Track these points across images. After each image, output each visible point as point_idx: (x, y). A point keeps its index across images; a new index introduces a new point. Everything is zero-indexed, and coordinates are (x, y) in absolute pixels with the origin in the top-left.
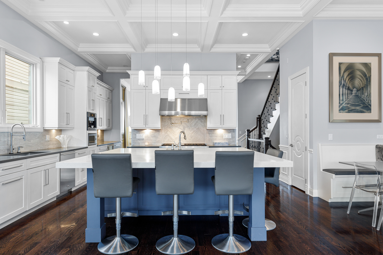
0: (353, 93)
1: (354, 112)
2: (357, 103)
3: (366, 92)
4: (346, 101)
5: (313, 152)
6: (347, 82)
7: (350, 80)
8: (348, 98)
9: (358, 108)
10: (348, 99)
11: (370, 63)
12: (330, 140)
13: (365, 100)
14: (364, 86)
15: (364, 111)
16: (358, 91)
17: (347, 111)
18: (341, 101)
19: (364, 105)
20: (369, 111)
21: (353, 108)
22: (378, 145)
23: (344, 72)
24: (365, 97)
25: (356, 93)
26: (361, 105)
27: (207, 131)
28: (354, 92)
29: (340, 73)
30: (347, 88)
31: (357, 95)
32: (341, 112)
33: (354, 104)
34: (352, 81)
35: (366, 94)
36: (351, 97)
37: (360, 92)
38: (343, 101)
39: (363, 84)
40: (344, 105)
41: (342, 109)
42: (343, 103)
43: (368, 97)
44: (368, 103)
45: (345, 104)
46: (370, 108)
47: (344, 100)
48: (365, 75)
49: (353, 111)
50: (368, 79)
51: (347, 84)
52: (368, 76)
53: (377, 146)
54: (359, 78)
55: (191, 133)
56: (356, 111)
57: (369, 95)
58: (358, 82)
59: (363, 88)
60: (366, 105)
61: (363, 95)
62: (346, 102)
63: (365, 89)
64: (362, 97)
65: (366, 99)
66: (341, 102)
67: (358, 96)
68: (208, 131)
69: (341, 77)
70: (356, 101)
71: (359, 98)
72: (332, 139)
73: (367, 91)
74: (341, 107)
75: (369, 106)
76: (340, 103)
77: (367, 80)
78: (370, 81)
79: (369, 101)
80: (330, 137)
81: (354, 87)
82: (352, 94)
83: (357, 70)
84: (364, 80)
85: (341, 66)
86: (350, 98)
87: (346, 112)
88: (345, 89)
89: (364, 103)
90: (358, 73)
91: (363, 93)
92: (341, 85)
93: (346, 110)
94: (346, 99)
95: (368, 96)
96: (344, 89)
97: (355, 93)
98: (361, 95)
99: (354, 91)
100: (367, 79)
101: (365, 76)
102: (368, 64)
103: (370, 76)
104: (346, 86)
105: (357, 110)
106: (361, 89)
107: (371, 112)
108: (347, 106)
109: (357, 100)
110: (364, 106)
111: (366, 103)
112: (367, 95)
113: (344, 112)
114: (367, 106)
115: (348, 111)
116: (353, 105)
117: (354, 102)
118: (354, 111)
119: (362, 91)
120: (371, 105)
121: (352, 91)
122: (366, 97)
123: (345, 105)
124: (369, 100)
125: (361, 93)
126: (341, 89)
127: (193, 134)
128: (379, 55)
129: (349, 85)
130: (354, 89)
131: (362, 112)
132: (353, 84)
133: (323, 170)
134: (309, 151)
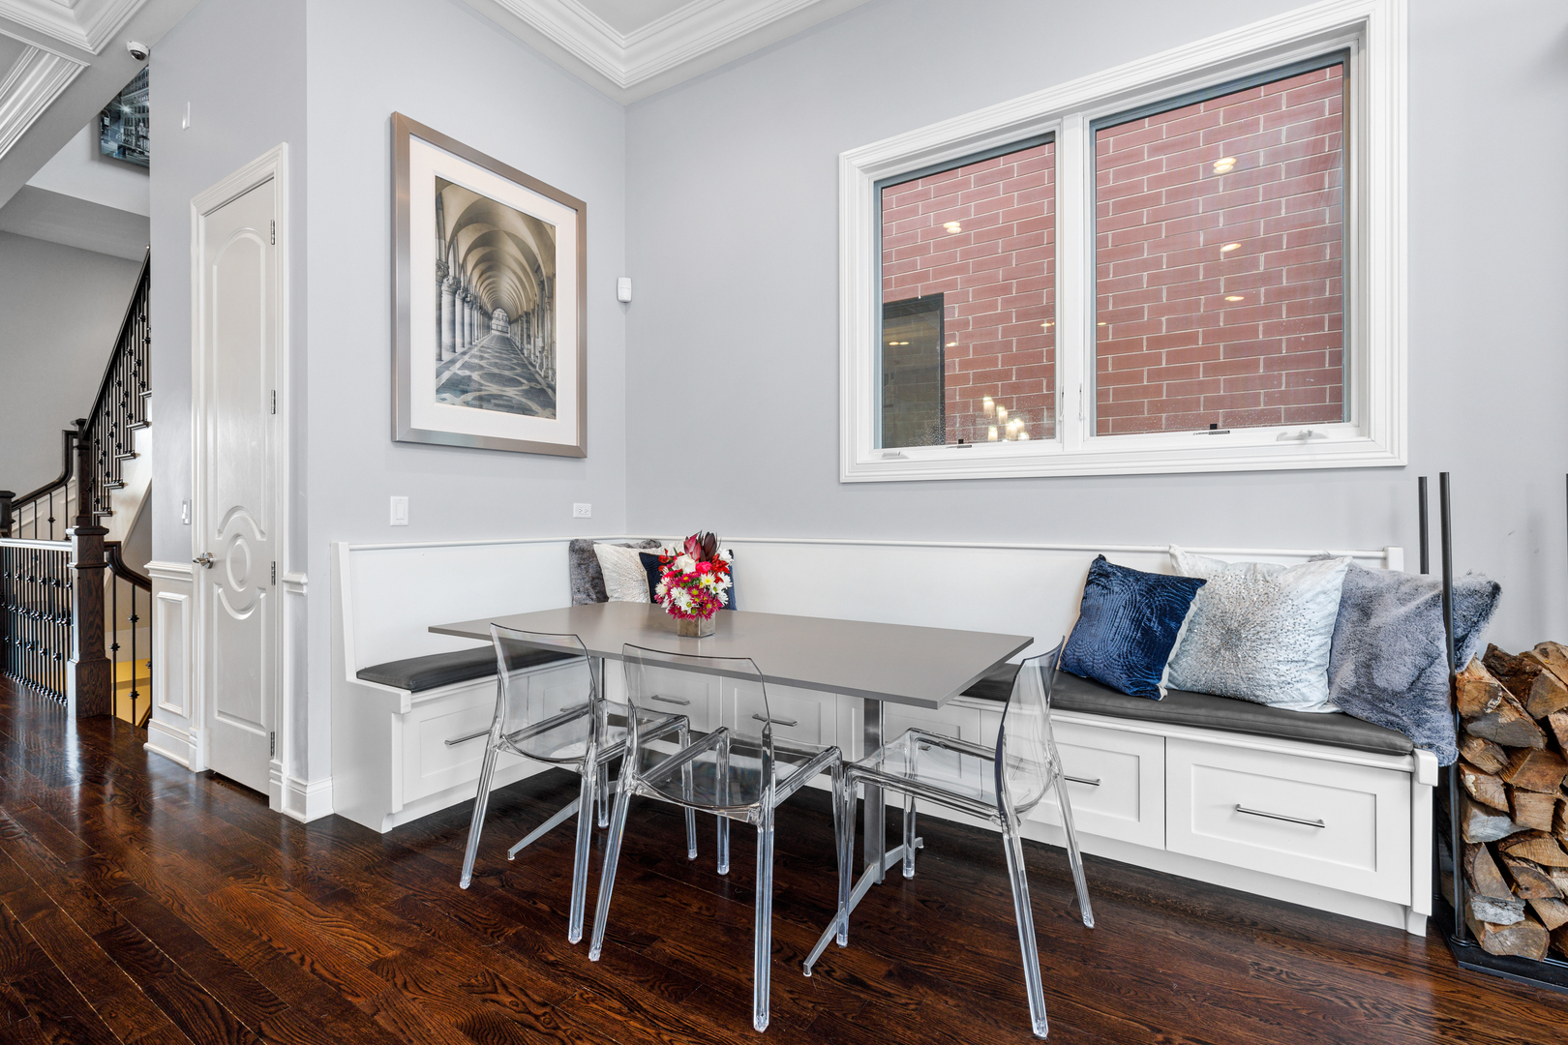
0: (494, 327)
1: (499, 407)
2: (507, 373)
3: (540, 334)
4: (464, 353)
5: (305, 587)
6: (469, 273)
7: (482, 267)
8: (476, 346)
9: (511, 392)
10: (476, 349)
11: (553, 227)
12: (398, 523)
13: (534, 366)
14: (533, 311)
15: (534, 407)
16: (510, 323)
17: (469, 397)
18: (448, 350)
19: (533, 384)
20: (548, 411)
21: (493, 389)
22: (577, 540)
23: (460, 226)
24: (535, 354)
25: (505, 330)
26: (521, 384)
28: (498, 322)
29: (442, 225)
30: (468, 299)
31: (508, 339)
32: (444, 399)
33: (496, 374)
34: (488, 274)
35: (539, 343)
36: (485, 340)
37: (516, 328)
38: (454, 351)
39: (528, 300)
40: (456, 369)
41: (454, 387)
42: (453, 362)
43: (547, 358)
44: (546, 377)
45: (464, 366)
46: (551, 399)
47: (459, 349)
48: (536, 267)
49: (493, 401)
50: (546, 287)
51: (470, 281)
52: (544, 274)
53: (573, 543)
54: (515, 273)
56: (506, 403)
57: (549, 350)
58: (510, 286)
59: (527, 314)
60: (539, 387)
61: (529, 343)
62: (466, 358)
63: (534, 321)
64: (525, 352)
65: (539, 361)
66: (446, 356)
67: (511, 345)
69: (447, 242)
70: (505, 362)
71: (514, 352)
72: (405, 522)
73: (543, 332)
74: (446, 375)
75: (550, 391)
76: (440, 358)
77: (543, 289)
78: (552, 296)
79: (550, 372)
80: (399, 509)
81: (497, 305)
82: (489, 328)
83: (506, 236)
84: (532, 286)
85: (447, 192)
86: (482, 347)
87: (467, 404)
88: (463, 301)
89: (531, 378)
90: (510, 251)
91: (529, 336)
92: (445, 280)
93: (464, 392)
94: (467, 346)
95: (545, 353)
96: (458, 303)
97: (500, 328)
98: (522, 343)
99: (497, 319)
100: (541, 283)
101: (536, 272)
102: (545, 225)
103: (551, 276)
104: (466, 290)
105: (507, 401)
106: (521, 316)
107: (554, 415)
108: (470, 376)
109: (507, 359)
110: (531, 387)
111: (537, 376)
112: (543, 348)
113: (458, 400)
114: (542, 391)
115: (474, 399)
116: (493, 377)
117: (496, 365)
118: (496, 402)
119: (525, 326)
120: (554, 390)
121: (487, 315)
122: (538, 354)
123: (460, 373)
124: (547, 369)
125: (522, 335)
126: (446, 299)
128: (579, 207)
129: (476, 287)
130: (498, 313)
131: (525, 410)
132: (493, 290)
133: (358, 673)
134: (286, 588)
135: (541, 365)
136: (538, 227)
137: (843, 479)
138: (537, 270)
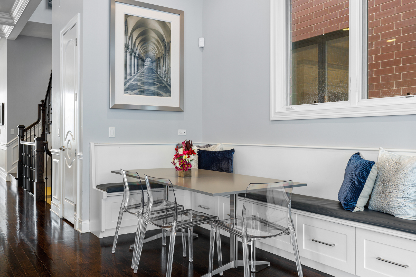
0: (146, 65)
1: (148, 94)
2: (151, 81)
3: (164, 65)
4: (134, 76)
5: (82, 157)
6: (136, 47)
7: (141, 43)
8: (139, 72)
9: (152, 88)
10: (139, 74)
11: (170, 23)
12: (111, 136)
13: (162, 78)
14: (162, 57)
15: (161, 93)
16: (152, 62)
17: (136, 91)
18: (129, 75)
19: (161, 84)
20: (168, 94)
21: (146, 87)
22: (179, 144)
23: (133, 30)
24: (162, 73)
25: (150, 65)
26: (157, 84)
28: (147, 63)
29: (127, 31)
30: (136, 56)
31: (151, 68)
32: (127, 93)
33: (147, 82)
34: (144, 46)
35: (164, 68)
36: (142, 70)
37: (155, 64)
38: (131, 75)
39: (159, 53)
40: (132, 82)
41: (129, 89)
42: (130, 79)
43: (167, 74)
44: (167, 81)
45: (134, 80)
46: (169, 89)
47: (133, 74)
48: (163, 40)
49: (145, 92)
50: (167, 47)
51: (137, 50)
52: (166, 42)
53: (177, 145)
54: (154, 44)
56: (150, 92)
57: (168, 70)
58: (152, 49)
59: (159, 58)
60: (164, 85)
61: (160, 69)
62: (135, 77)
63: (162, 60)
64: (158, 73)
65: (164, 75)
66: (128, 77)
67: (153, 71)
69: (128, 37)
70: (150, 77)
71: (154, 73)
72: (114, 136)
73: (166, 64)
74: (128, 84)
75: (168, 87)
76: (126, 78)
77: (166, 48)
78: (169, 50)
79: (168, 79)
80: (111, 131)
81: (147, 56)
82: (144, 65)
83: (151, 30)
84: (161, 47)
85: (129, 19)
86: (142, 72)
87: (136, 94)
88: (135, 57)
89: (160, 82)
90: (153, 36)
91: (160, 66)
92: (128, 51)
93: (134, 90)
94: (136, 73)
95: (166, 72)
96: (133, 58)
97: (148, 65)
98: (157, 69)
99: (147, 62)
100: (165, 46)
101: (163, 42)
102: (167, 23)
103: (169, 42)
104: (136, 53)
105: (151, 91)
106: (156, 59)
107: (170, 96)
108: (137, 84)
109: (151, 76)
110: (161, 86)
111: (163, 81)
112: (166, 70)
113: (132, 93)
114: (165, 87)
115: (139, 92)
117: (147, 79)
118: (146, 92)
119: (158, 63)
120: (170, 86)
121: (143, 61)
122: (163, 73)
123: (133, 83)
124: (167, 78)
125: (157, 66)
126: (128, 57)
128: (180, 13)
129: (139, 51)
130: (148, 60)
131: (158, 95)
132: (146, 52)
133: (96, 186)
134: (78, 157)
135: (165, 76)
136: (165, 25)
137: (271, 119)
138: (163, 41)
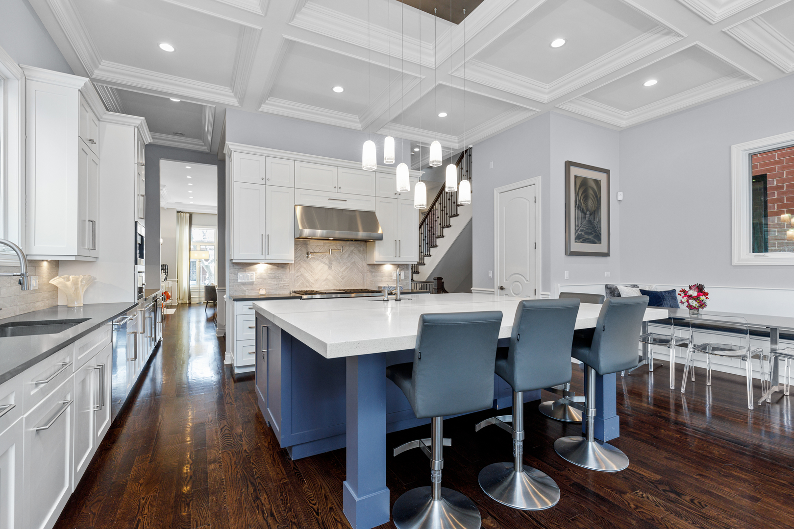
0: (587, 217)
1: (587, 242)
2: (590, 231)
6: (581, 202)
7: (584, 199)
9: (591, 237)
11: (600, 181)
12: (566, 278)
13: (596, 228)
14: (596, 210)
15: (596, 241)
16: (590, 215)
17: (581, 240)
18: (577, 227)
20: (599, 242)
21: (587, 237)
23: (579, 189)
25: (589, 218)
26: (593, 234)
27: (368, 267)
29: (576, 190)
31: (590, 220)
32: (576, 241)
34: (585, 201)
35: (597, 220)
36: (584, 222)
37: (592, 216)
39: (594, 206)
41: (577, 238)
42: (578, 230)
43: (599, 224)
44: (599, 231)
45: (580, 231)
46: (600, 238)
47: (579, 226)
51: (581, 205)
53: (606, 285)
54: (591, 199)
55: (341, 270)
57: (600, 221)
58: (590, 203)
59: (594, 211)
60: (597, 234)
61: (595, 220)
62: (581, 228)
63: (596, 213)
64: (594, 223)
65: (597, 226)
66: (576, 229)
67: (590, 222)
68: (370, 267)
69: (577, 195)
71: (591, 224)
73: (598, 216)
75: (600, 236)
77: (598, 202)
78: (600, 203)
80: (567, 274)
81: (587, 210)
82: (585, 218)
83: (590, 188)
84: (595, 202)
85: (577, 180)
86: (584, 224)
87: (581, 242)
88: (580, 211)
89: (596, 232)
90: (591, 193)
91: (595, 218)
92: (577, 206)
93: (581, 238)
94: (581, 224)
98: (593, 221)
100: (598, 200)
103: (600, 197)
104: (581, 207)
105: (589, 240)
107: (601, 243)
108: (581, 234)
109: (589, 227)
110: (595, 235)
113: (579, 241)
114: (598, 236)
115: (583, 240)
116: (587, 233)
117: (587, 229)
118: (587, 240)
119: (594, 215)
121: (586, 214)
122: (597, 224)
123: (579, 233)
124: (599, 228)
125: (593, 218)
126: (577, 211)
127: (346, 272)
128: (607, 172)
129: (583, 206)
130: (588, 213)
131: (594, 243)
132: (587, 206)
136: (597, 182)
137: (734, 264)
138: (597, 196)
